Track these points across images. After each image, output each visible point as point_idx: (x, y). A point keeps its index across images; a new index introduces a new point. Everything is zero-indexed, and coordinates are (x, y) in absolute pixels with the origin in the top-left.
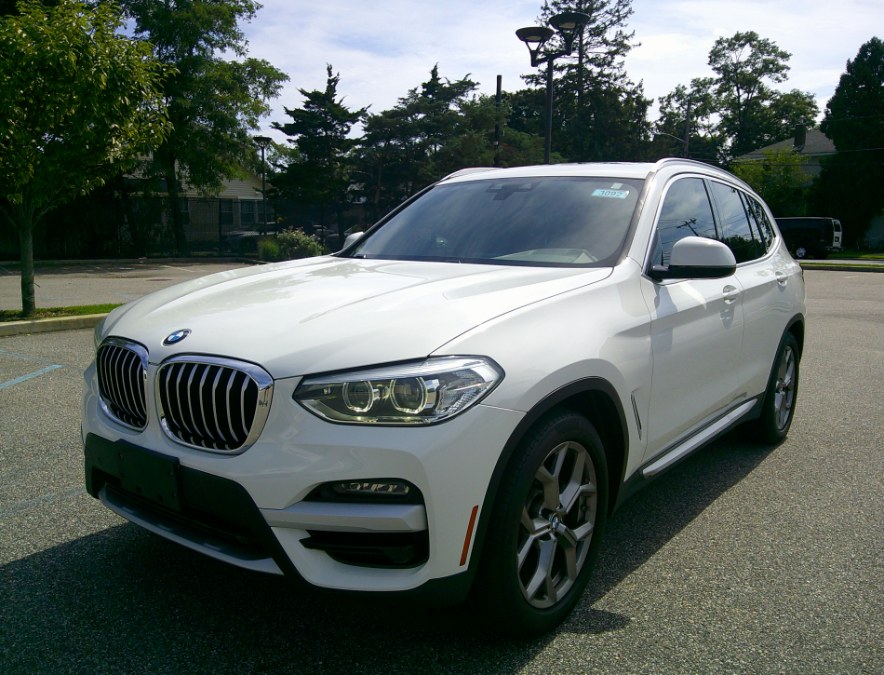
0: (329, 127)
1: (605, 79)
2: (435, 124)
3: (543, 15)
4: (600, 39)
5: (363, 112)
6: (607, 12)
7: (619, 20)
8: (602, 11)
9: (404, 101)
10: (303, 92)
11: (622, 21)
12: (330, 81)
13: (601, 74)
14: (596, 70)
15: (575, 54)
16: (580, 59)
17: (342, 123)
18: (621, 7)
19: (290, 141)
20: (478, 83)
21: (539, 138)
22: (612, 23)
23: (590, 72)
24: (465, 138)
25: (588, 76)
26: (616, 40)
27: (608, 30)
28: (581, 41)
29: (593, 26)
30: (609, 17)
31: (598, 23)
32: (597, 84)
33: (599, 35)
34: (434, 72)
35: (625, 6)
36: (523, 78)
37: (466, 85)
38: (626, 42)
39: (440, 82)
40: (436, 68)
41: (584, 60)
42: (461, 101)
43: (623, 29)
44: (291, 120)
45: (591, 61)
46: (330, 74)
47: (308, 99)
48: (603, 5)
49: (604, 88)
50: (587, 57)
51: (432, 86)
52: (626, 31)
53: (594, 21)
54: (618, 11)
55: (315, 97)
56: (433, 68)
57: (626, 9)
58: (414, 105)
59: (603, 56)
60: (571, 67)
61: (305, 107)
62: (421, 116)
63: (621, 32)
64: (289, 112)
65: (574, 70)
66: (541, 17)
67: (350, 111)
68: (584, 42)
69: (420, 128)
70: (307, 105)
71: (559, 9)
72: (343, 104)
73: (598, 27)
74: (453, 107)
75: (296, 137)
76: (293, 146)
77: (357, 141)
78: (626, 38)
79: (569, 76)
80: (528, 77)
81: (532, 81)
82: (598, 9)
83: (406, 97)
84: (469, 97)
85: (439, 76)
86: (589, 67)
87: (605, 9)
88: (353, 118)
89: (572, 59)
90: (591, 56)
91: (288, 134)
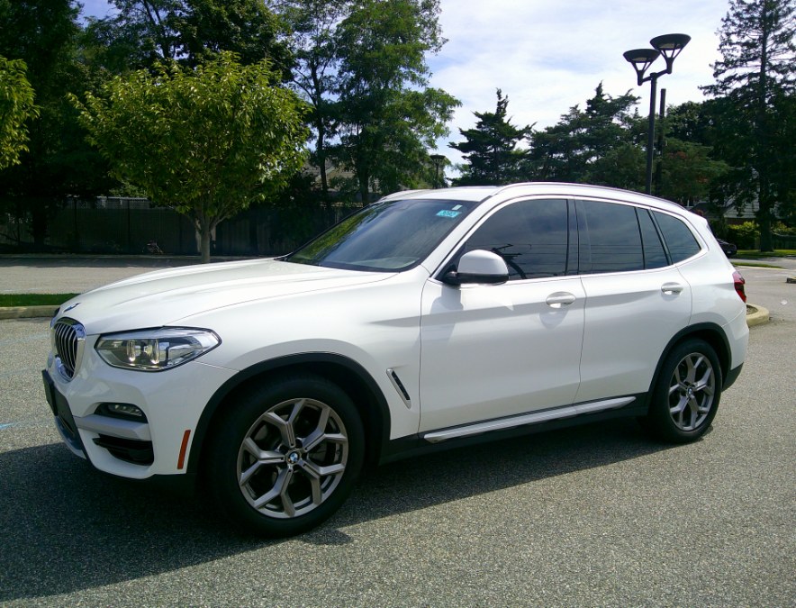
0: (496, 143)
1: (790, 86)
2: (594, 137)
3: (724, 26)
4: (785, 45)
5: (528, 129)
8: (789, 17)
9: (567, 117)
10: (477, 115)
12: (499, 104)
13: (784, 81)
14: (780, 77)
15: (758, 62)
16: (763, 67)
17: (509, 140)
19: (464, 157)
20: (639, 98)
21: (702, 147)
23: (774, 79)
24: (622, 150)
25: (771, 84)
28: (764, 48)
29: (778, 33)
31: (783, 30)
32: (778, 89)
33: (784, 41)
34: (599, 90)
36: (701, 88)
37: (628, 100)
39: (604, 98)
40: (600, 85)
41: (766, 68)
42: (623, 114)
44: (465, 140)
45: (773, 68)
46: (500, 97)
47: (481, 120)
48: (790, 11)
49: (788, 94)
50: (770, 64)
51: (597, 103)
53: (779, 28)
55: (487, 119)
56: (597, 86)
58: (577, 120)
59: (787, 62)
60: (751, 75)
61: (478, 127)
62: (584, 130)
64: (463, 133)
65: (755, 79)
66: (721, 29)
67: (517, 129)
68: (767, 50)
69: (583, 141)
70: (479, 125)
71: (741, 19)
72: (511, 124)
73: (783, 34)
74: (616, 121)
75: (468, 155)
76: (467, 162)
77: (522, 155)
79: (751, 85)
80: (706, 88)
81: (710, 92)
82: (785, 15)
83: (568, 113)
84: (630, 111)
85: (603, 92)
86: (773, 74)
88: (520, 135)
89: (753, 67)
90: (774, 63)
91: (464, 151)
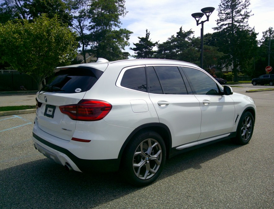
0: (146, 48)
1: (241, 27)
2: (180, 45)
3: (219, 8)
4: (239, 14)
5: (157, 43)
6: (241, 5)
7: (246, 7)
8: (240, 5)
9: (170, 39)
10: (139, 38)
11: (247, 7)
12: (147, 34)
13: (239, 26)
14: (238, 24)
15: (231, 20)
16: (232, 21)
17: (150, 47)
18: (246, 3)
19: (135, 53)
20: (194, 32)
21: (215, 48)
22: (243, 8)
23: (236, 25)
24: (189, 49)
25: (235, 27)
26: (245, 14)
27: (242, 11)
28: (232, 15)
29: (237, 10)
30: (242, 6)
31: (238, 9)
32: (238, 28)
33: (238, 13)
34: (181, 29)
35: (248, 2)
36: (213, 28)
37: (190, 32)
38: (248, 14)
39: (182, 32)
40: (181, 27)
41: (234, 21)
42: (189, 37)
43: (247, 10)
44: (135, 47)
45: (236, 21)
46: (147, 32)
47: (140, 40)
48: (240, 3)
49: (241, 30)
50: (235, 20)
51: (180, 33)
52: (248, 11)
53: (237, 8)
54: (245, 4)
55: (142, 39)
57: (248, 3)
58: (173, 39)
59: (240, 20)
60: (229, 24)
61: (139, 42)
62: (176, 43)
63: (246, 11)
64: (134, 44)
65: (230, 25)
66: (219, 9)
67: (153, 43)
68: (234, 16)
69: (175, 47)
70: (140, 42)
71: (225, 5)
72: (151, 41)
73: (238, 10)
74: (186, 39)
76: (136, 55)
77: (155, 52)
78: (248, 13)
79: (229, 27)
80: (215, 28)
81: (216, 29)
82: (238, 4)
84: (191, 36)
85: (182, 30)
86: (236, 23)
87: (241, 4)
88: (154, 45)
89: (229, 21)
90: (236, 20)
91: (135, 51)
